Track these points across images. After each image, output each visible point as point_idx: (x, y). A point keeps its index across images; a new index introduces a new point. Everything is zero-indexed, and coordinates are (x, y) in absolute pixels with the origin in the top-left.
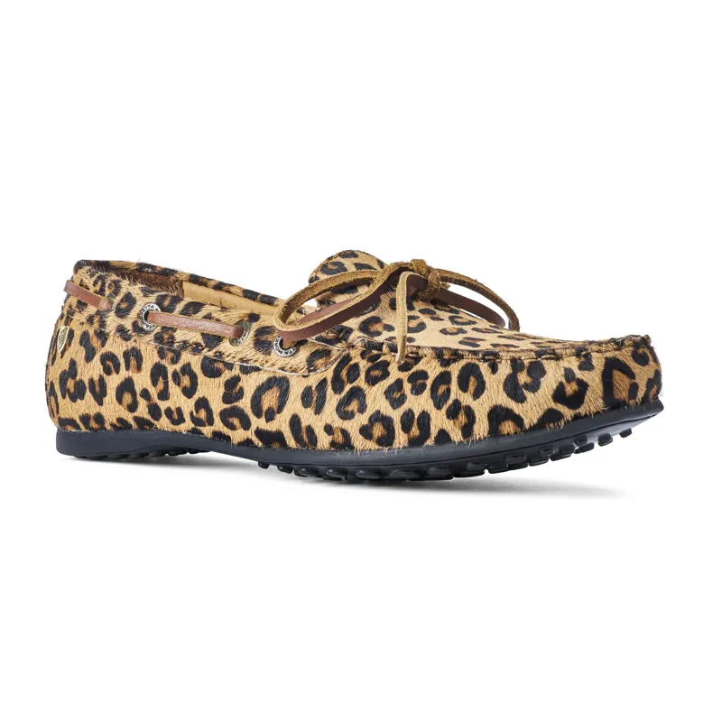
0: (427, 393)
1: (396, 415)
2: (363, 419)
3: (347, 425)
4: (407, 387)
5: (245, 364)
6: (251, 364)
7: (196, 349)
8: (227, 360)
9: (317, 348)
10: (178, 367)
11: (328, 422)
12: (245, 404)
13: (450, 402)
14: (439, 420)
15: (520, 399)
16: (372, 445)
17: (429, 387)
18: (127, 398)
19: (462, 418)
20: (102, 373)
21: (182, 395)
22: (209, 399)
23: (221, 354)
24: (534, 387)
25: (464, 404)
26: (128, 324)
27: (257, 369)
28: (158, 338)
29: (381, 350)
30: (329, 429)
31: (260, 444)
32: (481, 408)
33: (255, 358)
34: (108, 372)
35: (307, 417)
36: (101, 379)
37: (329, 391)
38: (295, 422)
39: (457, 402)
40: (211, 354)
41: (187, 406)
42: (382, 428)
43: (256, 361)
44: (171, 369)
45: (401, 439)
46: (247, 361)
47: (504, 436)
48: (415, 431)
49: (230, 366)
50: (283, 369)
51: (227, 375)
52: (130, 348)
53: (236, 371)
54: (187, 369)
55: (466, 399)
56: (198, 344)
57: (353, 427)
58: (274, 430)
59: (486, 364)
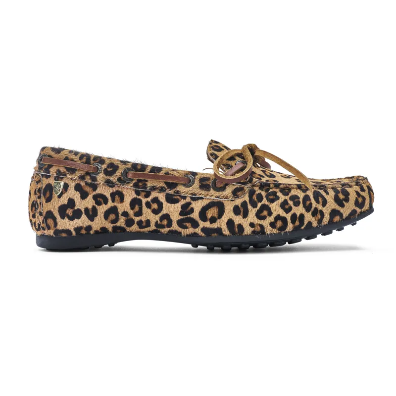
0: (301, 205)
1: (288, 216)
2: (271, 219)
3: (263, 222)
4: (291, 203)
5: (194, 196)
6: (198, 196)
7: (162, 190)
8: (183, 195)
9: (236, 187)
10: (149, 199)
11: (252, 221)
12: (195, 215)
13: (313, 209)
14: (308, 217)
15: (342, 206)
16: (275, 231)
17: (301, 202)
18: (112, 217)
19: (319, 216)
20: (94, 204)
21: (151, 213)
22: (170, 214)
23: (178, 192)
24: (347, 200)
25: (319, 209)
26: (114, 179)
27: (202, 198)
28: (136, 185)
29: (269, 186)
30: (252, 225)
31: (203, 235)
32: (327, 211)
33: (200, 193)
34: (99, 203)
35: (238, 220)
36: (94, 208)
37: (249, 207)
38: (230, 223)
39: (316, 209)
40: (171, 192)
41: (154, 219)
42: (281, 223)
43: (200, 194)
44: (144, 201)
45: (290, 227)
46: (195, 195)
47: (334, 223)
48: (297, 223)
49: (185, 198)
50: (218, 197)
51: (183, 202)
52: (115, 191)
53: (188, 200)
54: (156, 200)
55: (320, 207)
56: (162, 188)
57: (266, 223)
58: (216, 227)
59: (322, 191)
